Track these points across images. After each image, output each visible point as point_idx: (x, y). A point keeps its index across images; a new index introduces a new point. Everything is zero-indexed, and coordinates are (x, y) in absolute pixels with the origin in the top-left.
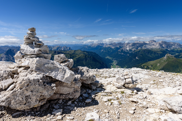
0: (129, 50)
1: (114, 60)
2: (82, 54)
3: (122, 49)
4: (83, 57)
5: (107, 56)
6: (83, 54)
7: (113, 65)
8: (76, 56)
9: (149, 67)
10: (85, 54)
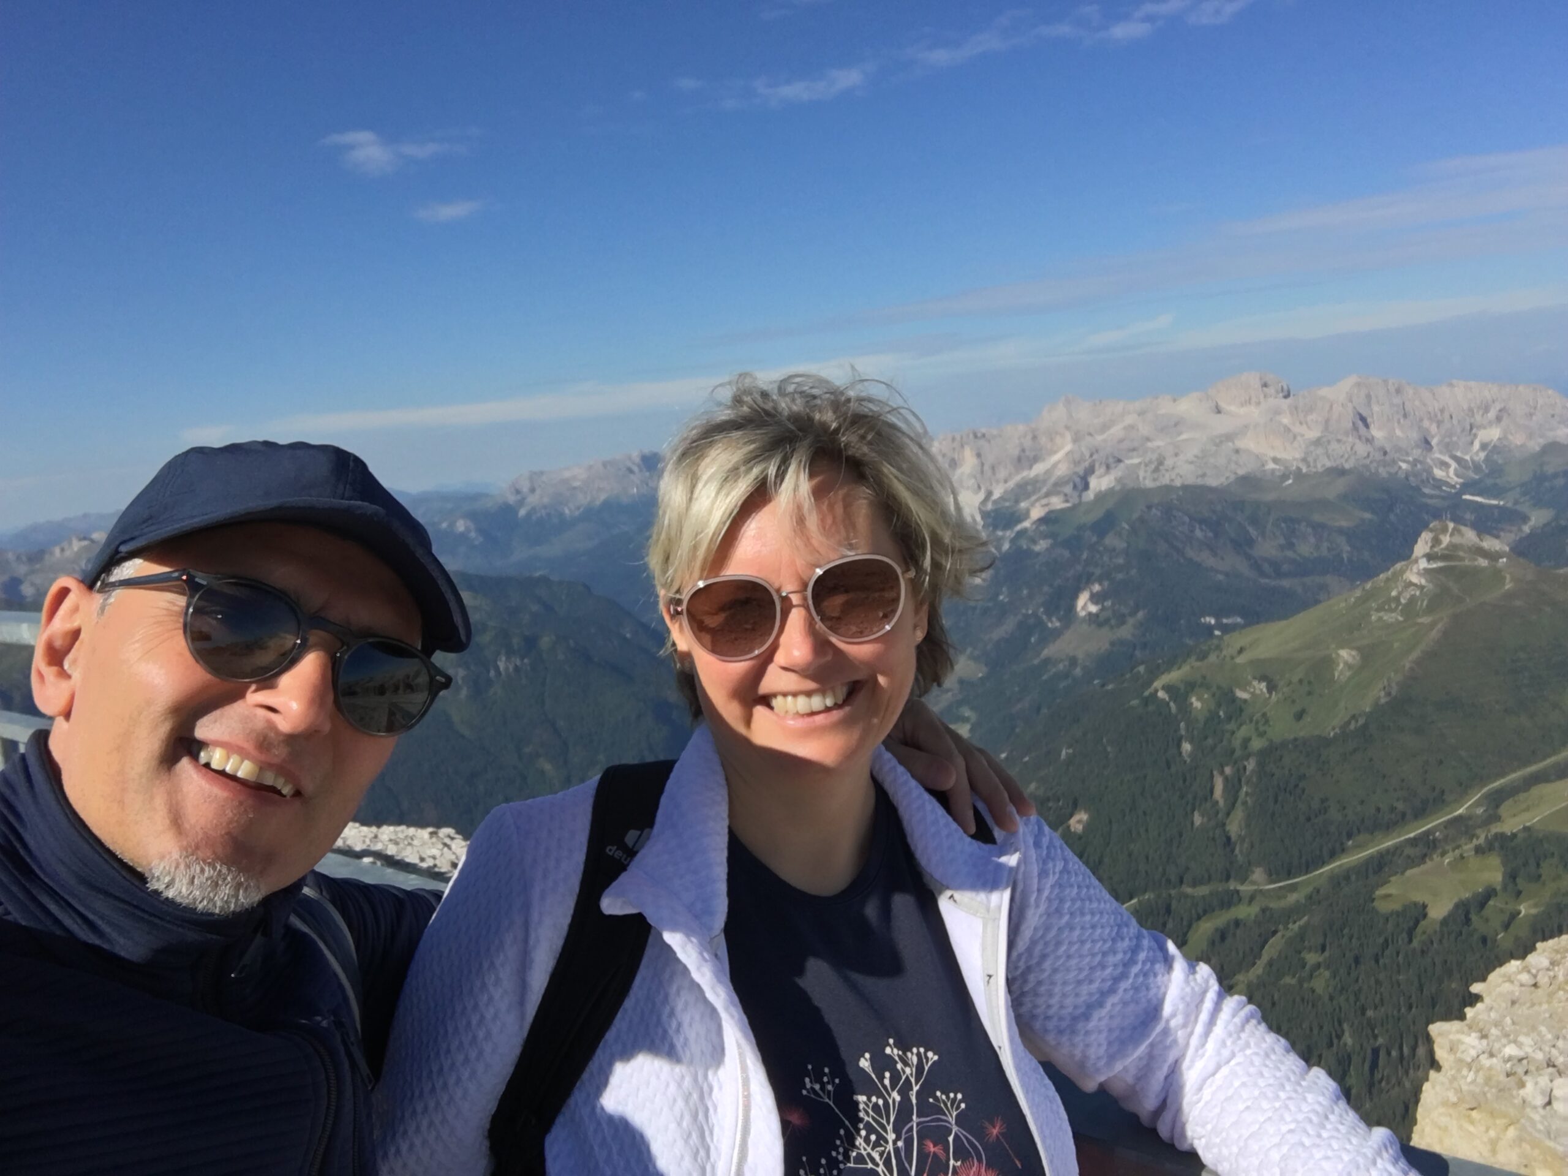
0: (985, 515)
9: (1241, 695)
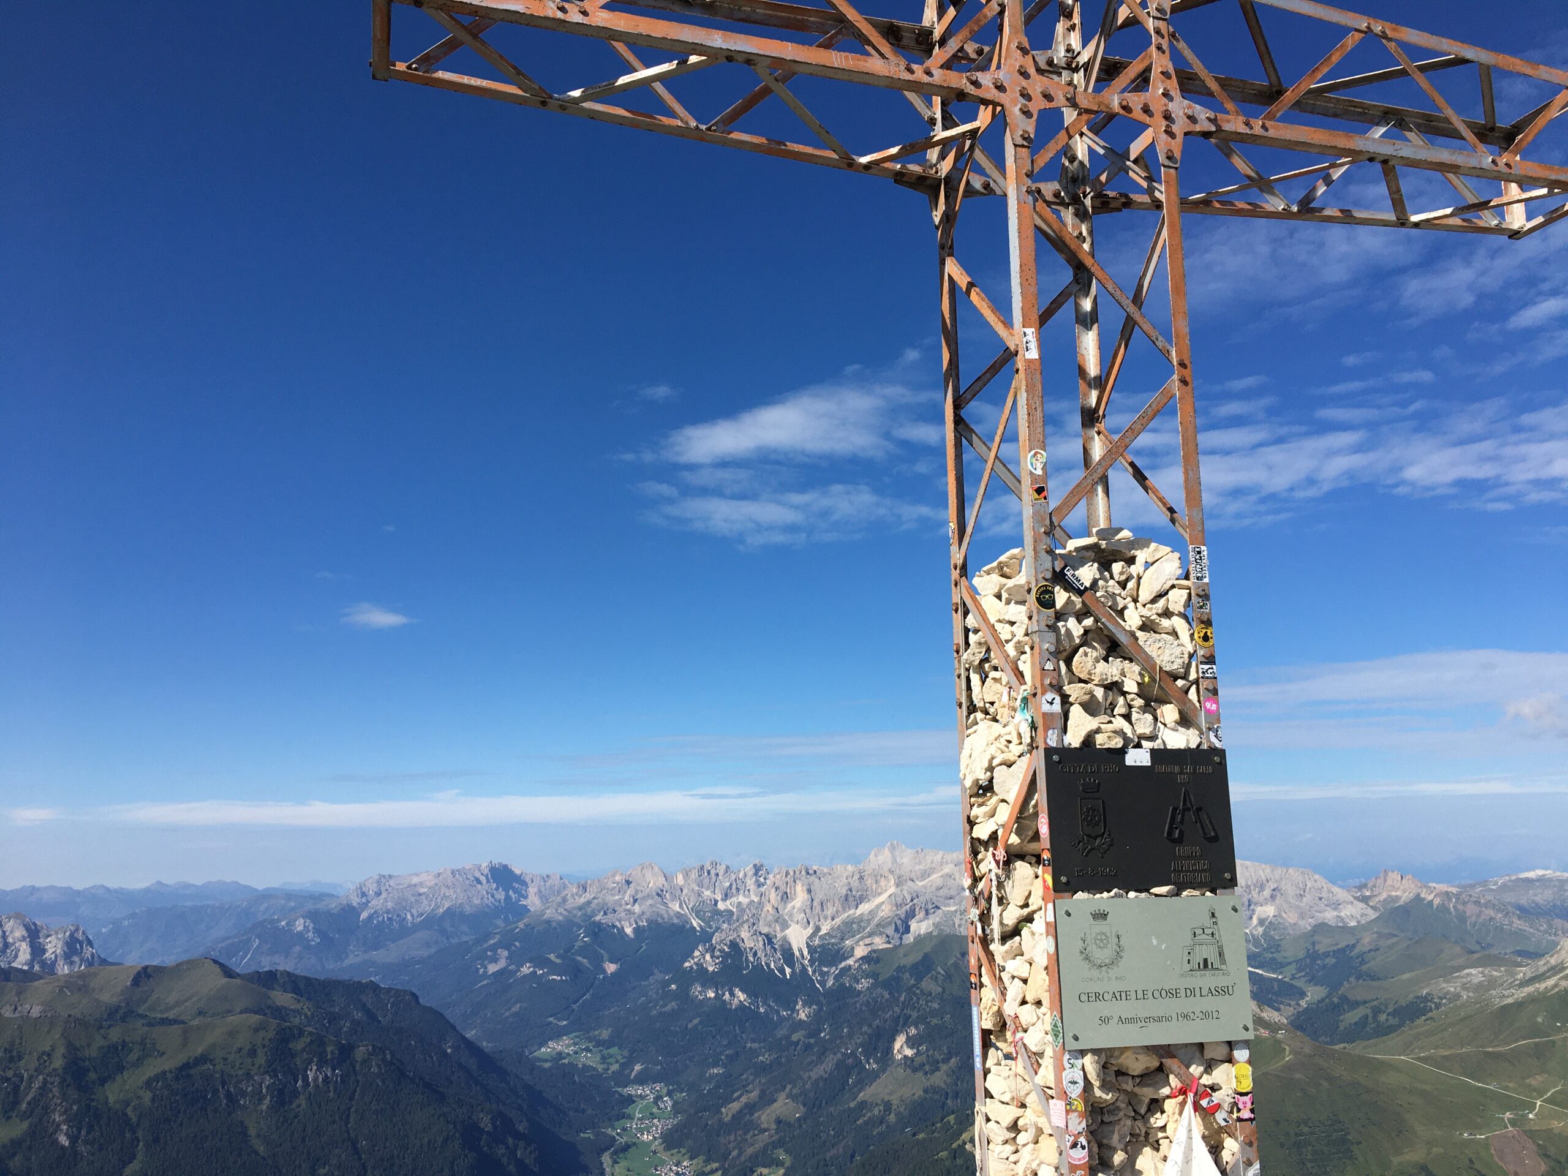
0: (812, 951)
1: (641, 1080)
2: (233, 1019)
3: (734, 945)
4: (253, 1053)
5: (558, 1035)
6: (255, 1019)
7: (626, 1148)
8: (148, 1050)
10: (279, 1013)
